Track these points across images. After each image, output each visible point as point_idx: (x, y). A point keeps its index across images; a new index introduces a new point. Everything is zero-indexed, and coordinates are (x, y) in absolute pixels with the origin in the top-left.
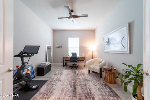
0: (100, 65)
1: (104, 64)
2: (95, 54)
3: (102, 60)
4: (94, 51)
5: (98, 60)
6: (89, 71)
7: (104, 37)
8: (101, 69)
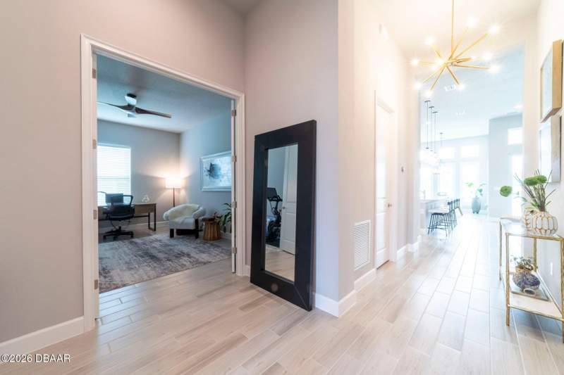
0: (195, 215)
1: (203, 213)
2: (183, 194)
3: (198, 206)
4: (179, 190)
5: (190, 207)
6: (172, 231)
7: (203, 160)
8: (197, 221)
